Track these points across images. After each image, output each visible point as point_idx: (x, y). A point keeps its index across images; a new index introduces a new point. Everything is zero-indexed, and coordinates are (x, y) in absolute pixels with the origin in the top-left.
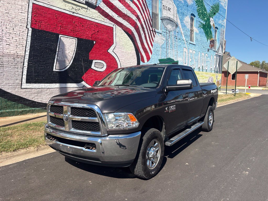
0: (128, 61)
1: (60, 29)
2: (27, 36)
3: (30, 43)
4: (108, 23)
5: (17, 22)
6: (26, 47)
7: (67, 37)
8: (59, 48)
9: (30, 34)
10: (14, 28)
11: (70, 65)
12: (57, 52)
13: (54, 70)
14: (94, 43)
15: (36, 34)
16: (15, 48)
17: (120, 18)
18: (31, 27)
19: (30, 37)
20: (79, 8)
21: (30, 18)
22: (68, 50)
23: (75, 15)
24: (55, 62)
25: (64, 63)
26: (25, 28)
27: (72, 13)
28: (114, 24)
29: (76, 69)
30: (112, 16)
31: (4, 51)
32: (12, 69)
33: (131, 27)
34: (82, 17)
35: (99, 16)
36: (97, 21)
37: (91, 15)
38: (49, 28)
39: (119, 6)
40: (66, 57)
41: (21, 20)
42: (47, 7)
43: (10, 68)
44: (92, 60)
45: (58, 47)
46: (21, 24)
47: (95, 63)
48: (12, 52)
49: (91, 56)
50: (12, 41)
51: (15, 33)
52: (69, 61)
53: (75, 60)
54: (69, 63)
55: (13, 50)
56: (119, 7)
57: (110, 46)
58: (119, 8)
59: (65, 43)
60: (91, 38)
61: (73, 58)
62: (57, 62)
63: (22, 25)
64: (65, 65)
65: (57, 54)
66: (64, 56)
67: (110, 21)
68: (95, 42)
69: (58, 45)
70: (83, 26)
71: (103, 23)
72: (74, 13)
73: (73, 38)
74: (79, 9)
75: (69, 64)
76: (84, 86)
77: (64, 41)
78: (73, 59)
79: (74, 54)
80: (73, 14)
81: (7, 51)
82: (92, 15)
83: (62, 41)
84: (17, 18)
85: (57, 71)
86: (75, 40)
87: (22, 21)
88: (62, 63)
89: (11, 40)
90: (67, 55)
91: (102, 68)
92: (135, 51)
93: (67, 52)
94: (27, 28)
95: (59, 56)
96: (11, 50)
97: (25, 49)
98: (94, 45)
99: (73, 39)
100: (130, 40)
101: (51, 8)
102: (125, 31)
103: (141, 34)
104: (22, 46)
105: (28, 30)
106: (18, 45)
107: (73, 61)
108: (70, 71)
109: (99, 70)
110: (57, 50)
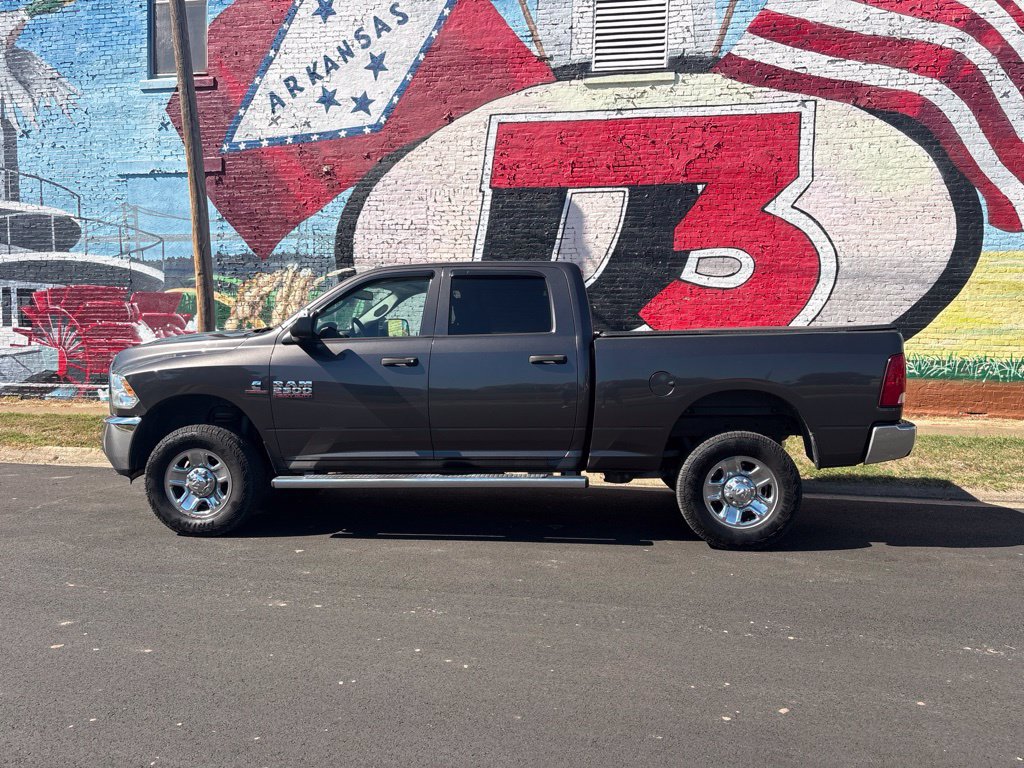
0: (889, 236)
1: (572, 172)
2: (481, 210)
3: (486, 228)
4: (772, 102)
5: (460, 181)
6: (476, 240)
7: (593, 190)
8: (564, 229)
9: (487, 206)
10: (452, 197)
11: (597, 275)
12: (558, 241)
14: (699, 191)
15: (504, 202)
16: (452, 246)
17: (843, 63)
18: (490, 187)
19: (488, 213)
20: (641, 89)
21: (489, 165)
22: (592, 230)
23: (627, 115)
26: (476, 192)
27: (616, 112)
28: (806, 97)
29: (618, 286)
30: (799, 71)
31: (429, 255)
33: (918, 81)
34: (651, 114)
35: (726, 91)
36: (717, 111)
37: (689, 98)
38: (539, 178)
39: (845, 17)
40: (588, 253)
41: (467, 175)
42: (537, 120)
44: (688, 252)
45: (561, 226)
46: (467, 186)
47: (699, 258)
48: (446, 255)
49: (679, 237)
50: (447, 229)
51: (453, 209)
52: (594, 262)
53: (617, 257)
54: (594, 270)
55: (446, 250)
56: (840, 22)
57: (777, 188)
58: (843, 26)
59: (585, 211)
60: (686, 175)
61: (611, 251)
63: (470, 185)
64: (581, 276)
65: (556, 246)
67: (781, 93)
68: (700, 188)
69: (562, 221)
70: (653, 142)
71: (745, 110)
72: (623, 112)
73: (615, 189)
74: (645, 92)
77: (580, 205)
78: (609, 256)
79: (616, 240)
80: (619, 116)
81: (435, 255)
82: (694, 98)
83: (576, 207)
84: (459, 173)
86: (622, 194)
87: (470, 177)
89: (444, 226)
90: (591, 247)
91: (733, 274)
92: (946, 183)
93: (590, 237)
94: (480, 191)
95: (562, 251)
96: (444, 250)
97: (472, 246)
98: (697, 196)
99: (613, 194)
100: (911, 142)
101: (548, 119)
102: (871, 111)
103: (998, 96)
104: (466, 238)
105: (483, 196)
106: (458, 237)
107: (610, 261)
108: (596, 294)
109: (714, 285)
110: (559, 236)
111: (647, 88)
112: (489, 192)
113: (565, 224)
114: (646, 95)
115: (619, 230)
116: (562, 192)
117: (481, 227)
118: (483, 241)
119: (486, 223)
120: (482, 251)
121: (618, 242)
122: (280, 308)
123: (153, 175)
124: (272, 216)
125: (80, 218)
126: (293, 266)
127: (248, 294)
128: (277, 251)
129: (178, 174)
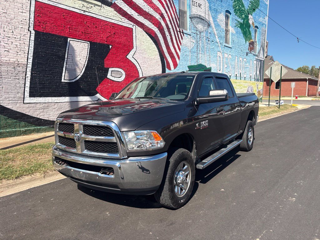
0: (152, 69)
1: (69, 31)
2: (30, 40)
3: (33, 48)
4: (126, 23)
5: (17, 24)
6: (28, 54)
7: (77, 40)
8: (68, 54)
9: (33, 38)
10: (13, 31)
11: (81, 74)
12: (66, 59)
13: (62, 81)
14: (110, 48)
15: (40, 38)
16: (15, 55)
17: (140, 17)
18: (34, 30)
19: (33, 42)
20: (91, 5)
21: (32, 19)
22: (78, 56)
23: (87, 14)
24: (64, 71)
25: (74, 72)
26: (26, 31)
27: (83, 11)
28: (134, 24)
29: (89, 79)
30: (131, 15)
31: (2, 58)
32: (12, 80)
33: (154, 27)
35: (115, 15)
36: (113, 21)
37: (105, 14)
38: (56, 31)
39: (140, 3)
40: (77, 65)
41: (21, 21)
43: (10, 79)
44: (109, 68)
45: (66, 53)
46: (22, 26)
47: (112, 71)
48: (12, 59)
49: (106, 63)
50: (12, 46)
51: (15, 36)
52: (80, 69)
53: (88, 68)
55: (13, 57)
56: (139, 4)
57: (129, 51)
58: (139, 5)
59: (75, 48)
60: (106, 41)
62: (66, 71)
63: (23, 27)
64: (76, 74)
65: (65, 61)
66: (75, 64)
67: (128, 21)
68: (111, 46)
69: (67, 51)
70: (96, 27)
71: (120, 24)
72: (86, 12)
73: (85, 42)
74: (92, 7)
75: (80, 72)
76: (99, 99)
77: (73, 45)
78: (85, 67)
79: (87, 61)
80: (84, 13)
81: (6, 59)
82: (107, 14)
83: (72, 46)
84: (17, 19)
85: (66, 82)
86: (87, 44)
87: (23, 23)
88: (72, 72)
89: (10, 45)
90: (78, 63)
91: (121, 77)
92: (160, 56)
93: (78, 59)
94: (29, 30)
95: (68, 63)
96: (11, 57)
97: (27, 56)
98: (110, 49)
99: (84, 44)
100: (153, 44)
102: (146, 33)
103: (167, 35)
104: (23, 52)
105: (30, 33)
106: (18, 51)
107: (85, 69)
108: (81, 82)
109: (116, 80)
110: (66, 57)
111: (93, 6)
112: (33, 32)
113: (68, 52)
114: (92, 8)
115: (88, 58)
116: (66, 39)
117: (30, 48)
118: (32, 55)
119: (33, 46)
120: (32, 59)
121: (88, 62)
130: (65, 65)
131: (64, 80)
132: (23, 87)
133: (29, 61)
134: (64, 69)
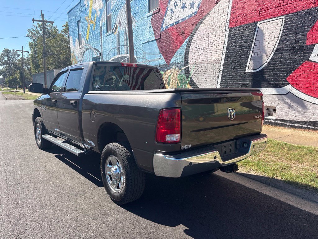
1: (260, 14)
2: (225, 38)
5: (219, 28)
6: (223, 51)
8: (255, 41)
9: (227, 36)
10: (216, 35)
11: (268, 61)
12: (252, 47)
13: (246, 72)
15: (233, 33)
16: (215, 54)
18: (229, 28)
19: (227, 39)
21: (229, 19)
22: (267, 40)
24: (249, 61)
25: (259, 60)
29: (277, 66)
32: (212, 74)
38: (246, 20)
40: (264, 51)
41: (221, 24)
43: (211, 74)
48: (213, 58)
49: (310, 38)
50: (214, 48)
51: (216, 39)
52: (267, 55)
53: (277, 51)
54: (267, 58)
59: (265, 32)
61: (275, 49)
62: (251, 60)
63: (222, 29)
64: (261, 62)
65: (252, 50)
66: (262, 50)
69: (255, 37)
73: (279, 18)
75: (266, 60)
76: (289, 92)
77: (263, 29)
78: (274, 51)
79: (277, 43)
81: (210, 58)
83: (261, 30)
84: (219, 24)
85: (250, 73)
86: (281, 20)
88: (257, 60)
90: (266, 48)
93: (266, 43)
94: (225, 30)
95: (254, 51)
96: (213, 56)
97: (222, 53)
99: (278, 21)
104: (220, 50)
105: (226, 32)
106: (217, 50)
107: (274, 54)
108: (267, 70)
110: (253, 45)
112: (228, 30)
113: (256, 39)
115: (279, 38)
116: (255, 24)
117: (225, 45)
118: (225, 51)
119: (227, 43)
120: (225, 55)
121: (279, 44)
122: (171, 81)
123: (148, 42)
124: (170, 51)
125: (137, 57)
126: (174, 67)
127: (165, 77)
128: (171, 62)
129: (152, 41)
130: (251, 54)
131: (248, 70)
132: (217, 79)
133: (223, 57)
134: (249, 58)
